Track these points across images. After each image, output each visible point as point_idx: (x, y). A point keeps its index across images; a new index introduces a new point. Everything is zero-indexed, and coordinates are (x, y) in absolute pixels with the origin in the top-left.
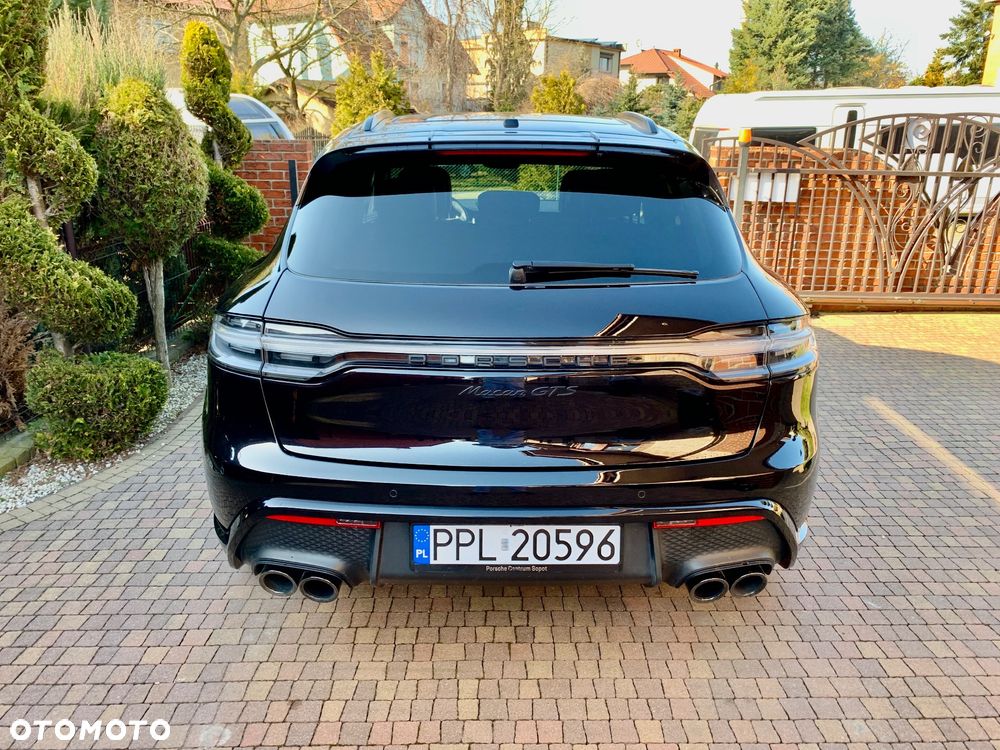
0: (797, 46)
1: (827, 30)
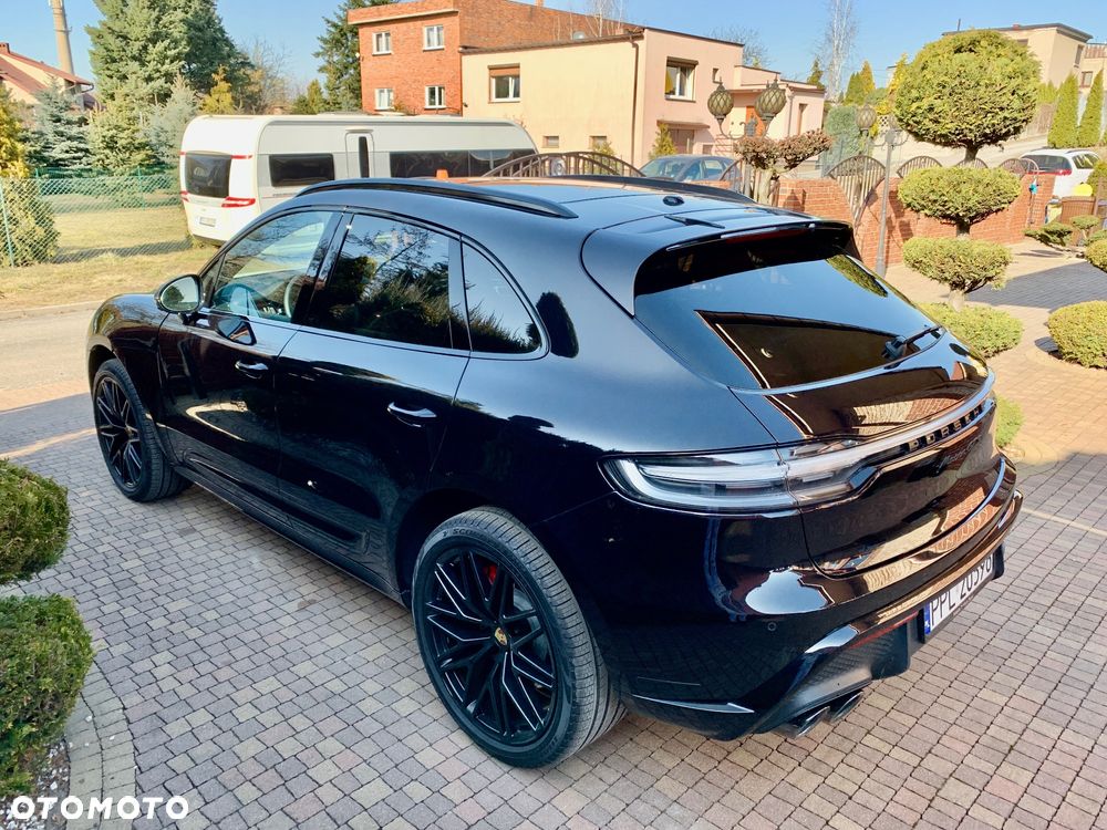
0: (172, 53)
1: (199, 38)
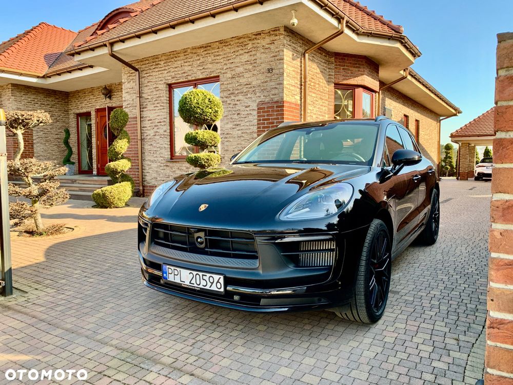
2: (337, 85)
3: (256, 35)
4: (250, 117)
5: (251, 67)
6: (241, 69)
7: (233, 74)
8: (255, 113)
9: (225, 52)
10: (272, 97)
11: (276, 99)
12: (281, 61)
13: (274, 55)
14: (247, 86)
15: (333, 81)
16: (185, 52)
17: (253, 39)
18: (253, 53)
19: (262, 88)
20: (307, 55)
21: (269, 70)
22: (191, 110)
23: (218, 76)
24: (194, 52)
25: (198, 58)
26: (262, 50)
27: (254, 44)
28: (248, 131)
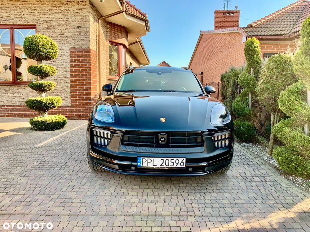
2: (110, 42)
3: (68, 2)
4: (64, 57)
5: (64, 23)
6: (55, 23)
7: (48, 25)
8: (68, 54)
9: (40, 9)
10: (81, 45)
11: (84, 47)
12: (88, 23)
13: (82, 18)
14: (61, 36)
15: (109, 39)
16: (2, 2)
17: (65, 4)
18: (65, 13)
19: (73, 39)
20: (100, 21)
21: (78, 27)
22: (38, 49)
23: (36, 25)
24: (11, 3)
25: (16, 8)
26: (73, 13)
27: (66, 7)
28: (62, 67)
